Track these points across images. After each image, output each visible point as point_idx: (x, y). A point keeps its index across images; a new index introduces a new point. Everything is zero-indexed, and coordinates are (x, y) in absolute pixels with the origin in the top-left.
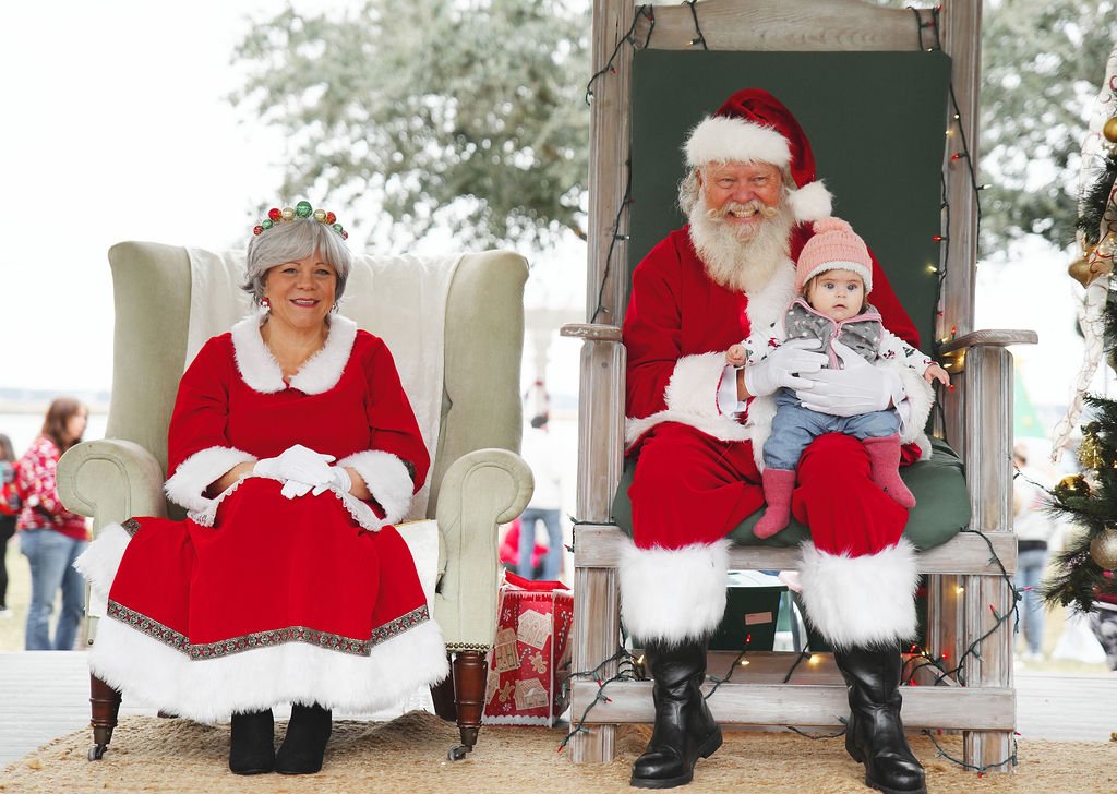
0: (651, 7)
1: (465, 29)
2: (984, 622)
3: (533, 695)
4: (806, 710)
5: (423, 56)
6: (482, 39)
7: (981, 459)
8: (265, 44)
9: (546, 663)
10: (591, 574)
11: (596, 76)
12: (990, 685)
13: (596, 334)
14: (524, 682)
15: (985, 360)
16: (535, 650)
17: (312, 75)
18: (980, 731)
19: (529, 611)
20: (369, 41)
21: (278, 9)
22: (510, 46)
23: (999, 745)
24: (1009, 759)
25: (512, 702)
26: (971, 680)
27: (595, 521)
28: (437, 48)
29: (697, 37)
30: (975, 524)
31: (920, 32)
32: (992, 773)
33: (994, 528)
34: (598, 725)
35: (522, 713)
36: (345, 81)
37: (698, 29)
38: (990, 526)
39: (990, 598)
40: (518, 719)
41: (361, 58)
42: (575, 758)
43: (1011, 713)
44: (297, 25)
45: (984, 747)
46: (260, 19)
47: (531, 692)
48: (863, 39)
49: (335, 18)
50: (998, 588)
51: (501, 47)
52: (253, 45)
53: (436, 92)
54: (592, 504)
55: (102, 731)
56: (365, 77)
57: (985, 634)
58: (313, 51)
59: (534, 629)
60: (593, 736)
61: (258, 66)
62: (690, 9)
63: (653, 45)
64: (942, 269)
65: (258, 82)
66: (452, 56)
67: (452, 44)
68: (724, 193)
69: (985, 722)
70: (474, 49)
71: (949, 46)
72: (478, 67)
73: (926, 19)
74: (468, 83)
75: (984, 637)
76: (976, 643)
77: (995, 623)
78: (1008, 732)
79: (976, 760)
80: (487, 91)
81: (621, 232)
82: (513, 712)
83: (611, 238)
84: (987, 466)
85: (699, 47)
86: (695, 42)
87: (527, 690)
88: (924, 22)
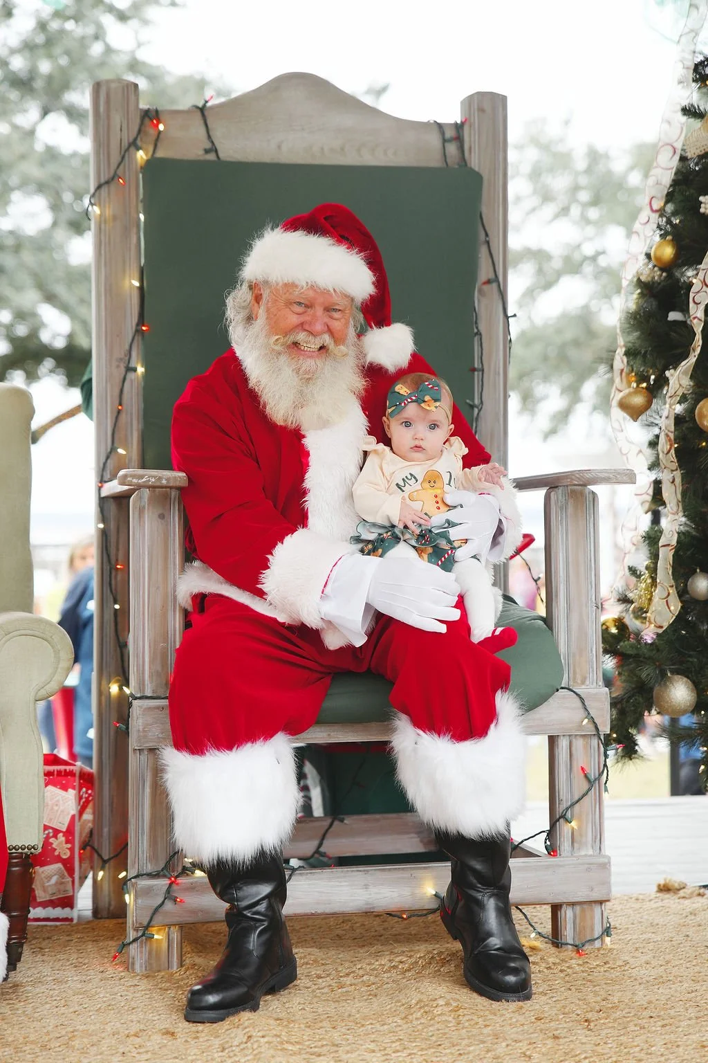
0: (157, 111)
2: (576, 784)
3: (57, 883)
4: (395, 895)
7: (569, 608)
9: (69, 846)
11: (99, 187)
12: (583, 853)
13: (164, 482)
14: (46, 868)
15: (571, 502)
16: (57, 832)
18: (573, 904)
23: (592, 918)
24: (603, 932)
26: (562, 848)
27: (155, 695)
29: (208, 146)
30: (566, 680)
31: (444, 148)
32: (588, 947)
33: (583, 683)
35: (44, 905)
37: (209, 137)
38: (579, 682)
39: (581, 760)
42: (137, 967)
43: (606, 883)
45: (577, 922)
47: (54, 879)
48: (385, 153)
50: (585, 747)
54: (151, 676)
57: (576, 798)
59: (56, 808)
60: (157, 940)
62: (199, 114)
63: (160, 154)
64: (477, 402)
68: (294, 320)
69: (580, 894)
71: (475, 162)
73: (450, 134)
75: (576, 802)
76: (567, 809)
77: (585, 786)
78: (601, 902)
79: (568, 934)
81: (134, 363)
83: (123, 370)
84: (575, 617)
85: (212, 157)
86: (207, 151)
87: (49, 878)
88: (447, 136)
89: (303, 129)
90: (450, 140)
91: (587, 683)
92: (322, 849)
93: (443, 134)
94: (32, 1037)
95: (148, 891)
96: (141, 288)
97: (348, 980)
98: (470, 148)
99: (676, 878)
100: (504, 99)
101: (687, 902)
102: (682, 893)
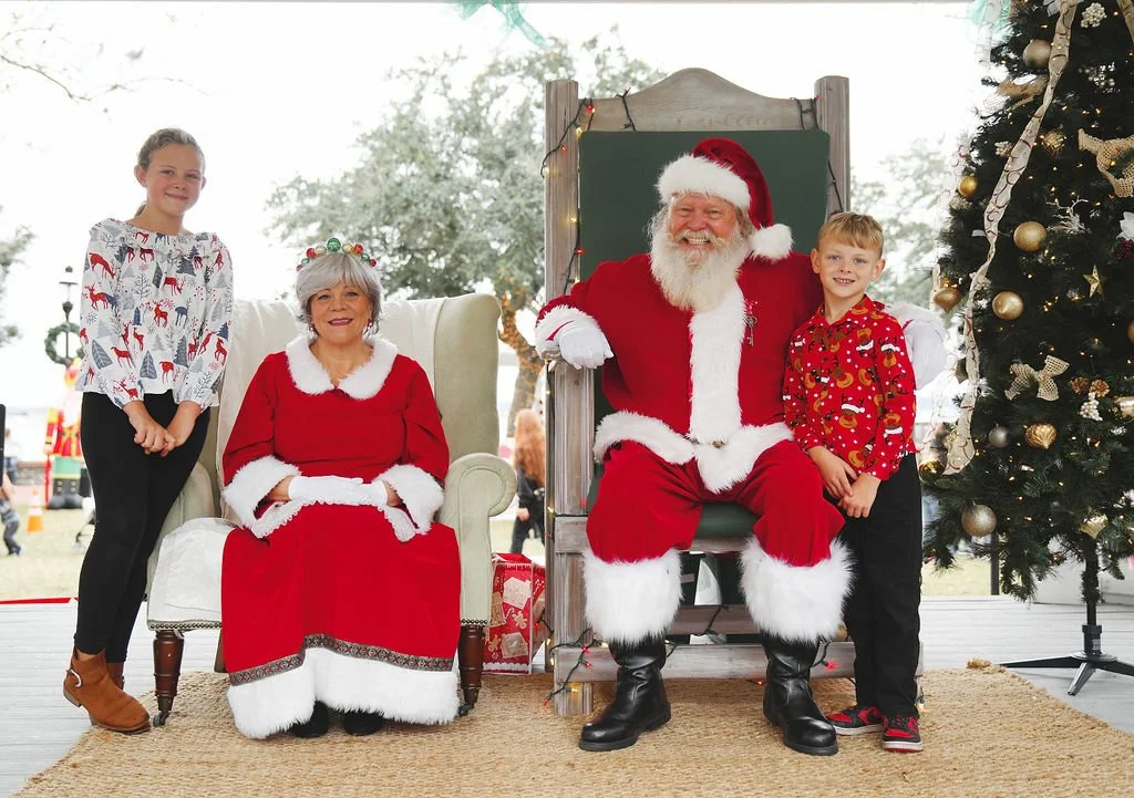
0: (591, 100)
1: (405, 185)
3: (517, 645)
5: (380, 202)
6: (415, 192)
8: (284, 199)
9: (526, 620)
10: (569, 558)
11: (549, 154)
14: (509, 635)
16: (517, 610)
17: (313, 216)
19: (512, 578)
20: (347, 195)
21: (292, 179)
22: (432, 195)
25: (500, 651)
28: (388, 197)
29: (628, 122)
31: (801, 117)
34: (580, 684)
35: (508, 661)
36: (332, 218)
37: (628, 116)
40: (505, 666)
41: (342, 205)
42: (560, 711)
44: (303, 187)
46: (281, 184)
47: (515, 643)
48: (757, 122)
49: (326, 181)
51: (426, 196)
52: (277, 200)
53: (387, 224)
54: (569, 500)
55: (165, 699)
56: (344, 216)
58: (314, 202)
59: (517, 593)
60: (574, 692)
61: (281, 212)
62: (621, 101)
65: (280, 220)
66: (398, 202)
67: (397, 194)
70: (410, 197)
71: (825, 126)
72: (413, 208)
73: (806, 107)
74: (407, 218)
80: (418, 222)
82: (501, 660)
83: (565, 282)
85: (630, 129)
86: (627, 126)
87: (512, 642)
88: (804, 109)
89: (696, 108)
90: (805, 112)
92: (712, 629)
93: (801, 107)
94: (471, 761)
95: (567, 657)
96: (578, 223)
97: (712, 731)
98: (821, 118)
99: (982, 658)
100: (846, 81)
101: (990, 676)
102: (986, 669)
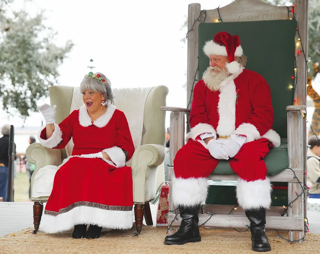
0: (206, 10)
2: (294, 196)
4: (238, 223)
7: (292, 146)
11: (188, 32)
15: (293, 115)
18: (293, 230)
23: (299, 235)
24: (302, 239)
25: (165, 219)
26: (289, 214)
29: (219, 18)
30: (290, 166)
31: (289, 14)
32: (296, 243)
33: (296, 167)
34: (176, 227)
37: (220, 16)
39: (295, 189)
45: (294, 236)
48: (271, 16)
50: (297, 186)
55: (36, 225)
57: (294, 200)
60: (175, 230)
62: (217, 10)
63: (206, 22)
64: (295, 87)
69: (293, 228)
71: (297, 18)
75: (293, 201)
76: (290, 203)
77: (297, 197)
78: (301, 231)
79: (292, 239)
81: (197, 78)
82: (165, 222)
83: (193, 80)
84: (294, 148)
85: (220, 21)
88: (290, 10)
89: (247, 12)
90: (291, 11)
91: (298, 167)
95: (171, 216)
98: (296, 13)
